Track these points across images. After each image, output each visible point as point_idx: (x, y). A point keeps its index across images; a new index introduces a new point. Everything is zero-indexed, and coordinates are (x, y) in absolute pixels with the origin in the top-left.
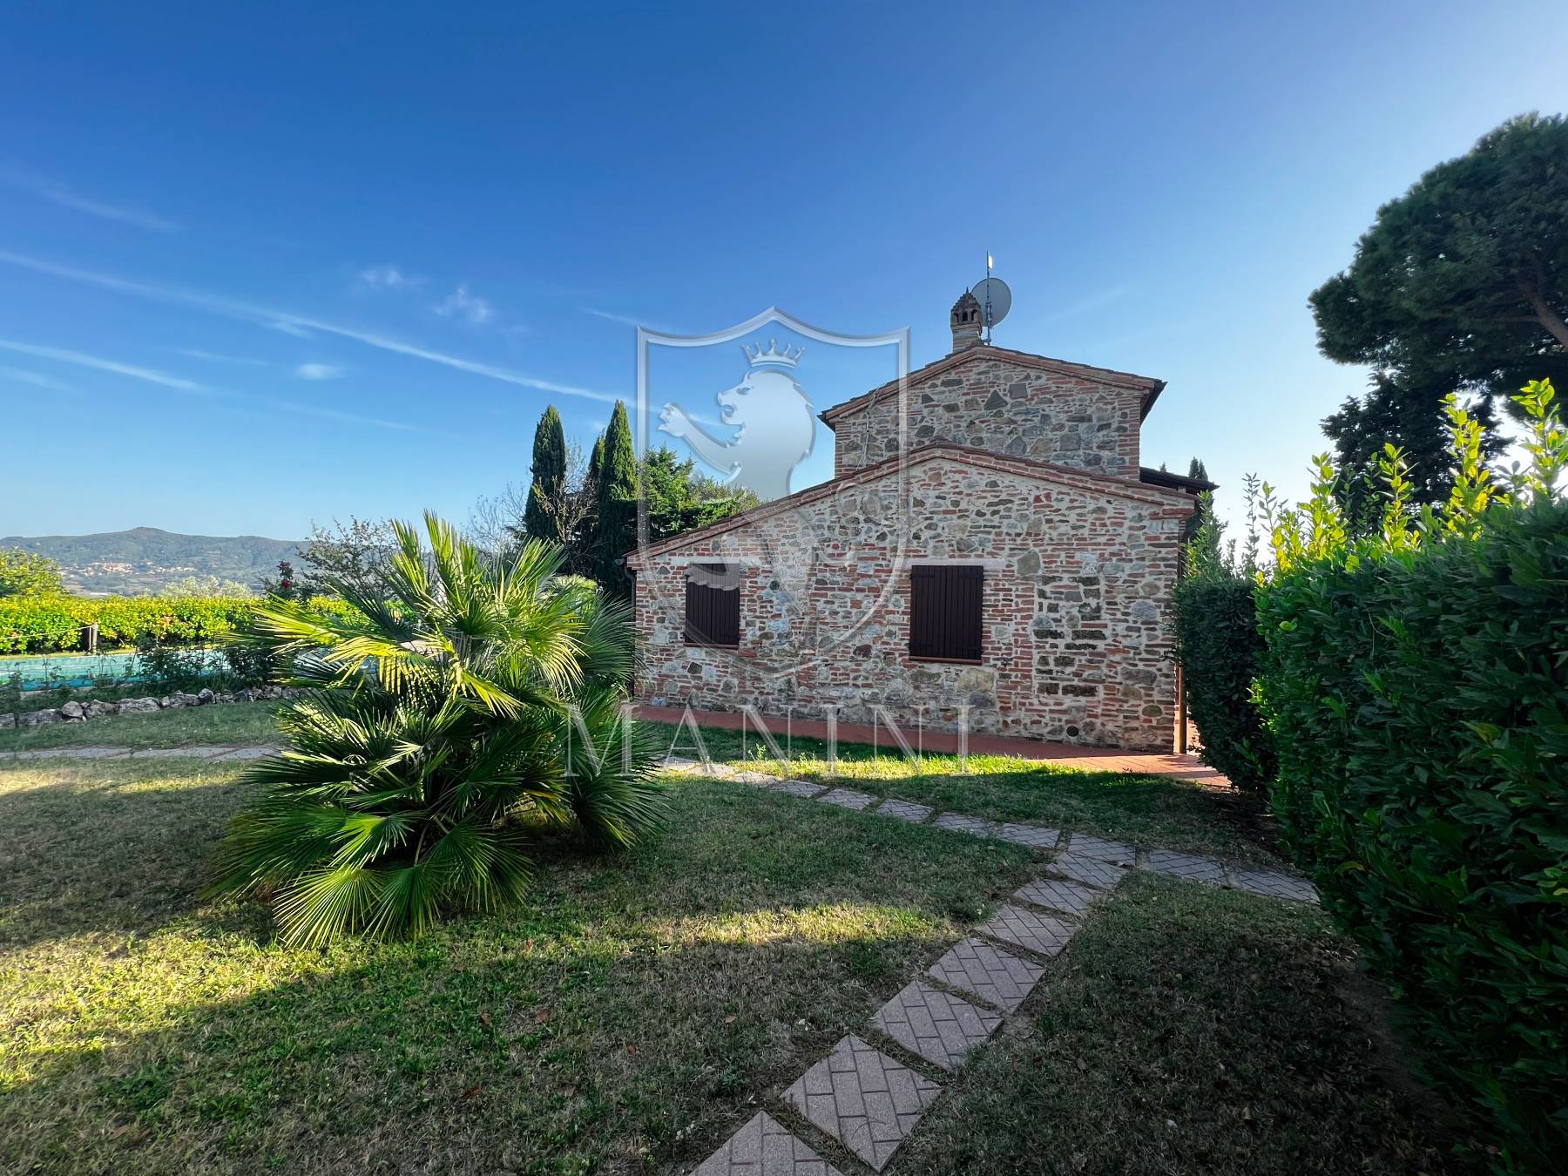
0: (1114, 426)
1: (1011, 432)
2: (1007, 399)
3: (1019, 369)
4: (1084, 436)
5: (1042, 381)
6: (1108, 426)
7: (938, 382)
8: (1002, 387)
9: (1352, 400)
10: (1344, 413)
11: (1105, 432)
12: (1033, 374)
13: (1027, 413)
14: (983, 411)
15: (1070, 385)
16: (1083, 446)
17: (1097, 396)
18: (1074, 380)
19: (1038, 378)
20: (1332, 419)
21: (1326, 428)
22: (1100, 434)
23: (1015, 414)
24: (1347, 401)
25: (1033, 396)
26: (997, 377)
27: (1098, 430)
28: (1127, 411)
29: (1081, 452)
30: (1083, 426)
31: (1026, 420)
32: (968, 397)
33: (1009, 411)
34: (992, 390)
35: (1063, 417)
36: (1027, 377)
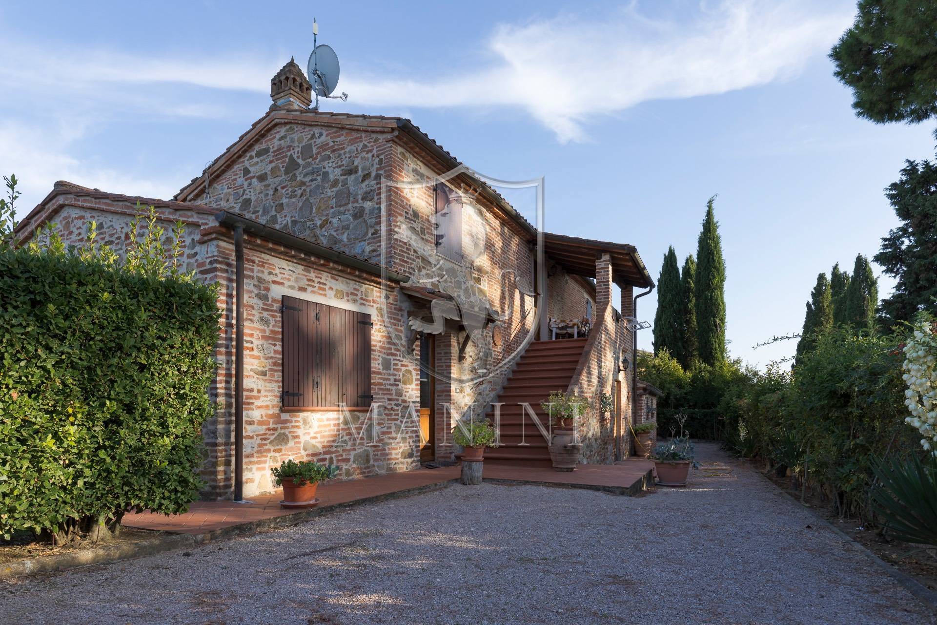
0: (373, 175)
1: (302, 195)
2: (300, 161)
3: (307, 129)
4: (352, 189)
5: (323, 138)
6: (369, 174)
7: (254, 154)
8: (296, 151)
9: (911, 163)
10: (904, 178)
11: (366, 182)
12: (317, 131)
13: (313, 173)
14: (283, 176)
15: (342, 138)
16: (351, 199)
17: (361, 145)
18: (344, 132)
19: (321, 135)
20: (894, 186)
21: (891, 197)
22: (363, 185)
23: (304, 176)
24: (905, 166)
25: (317, 154)
26: (292, 141)
27: (363, 181)
28: (382, 156)
29: (350, 206)
30: (351, 178)
31: (312, 181)
32: (273, 165)
33: (300, 174)
34: (289, 154)
35: (338, 171)
36: (313, 136)
